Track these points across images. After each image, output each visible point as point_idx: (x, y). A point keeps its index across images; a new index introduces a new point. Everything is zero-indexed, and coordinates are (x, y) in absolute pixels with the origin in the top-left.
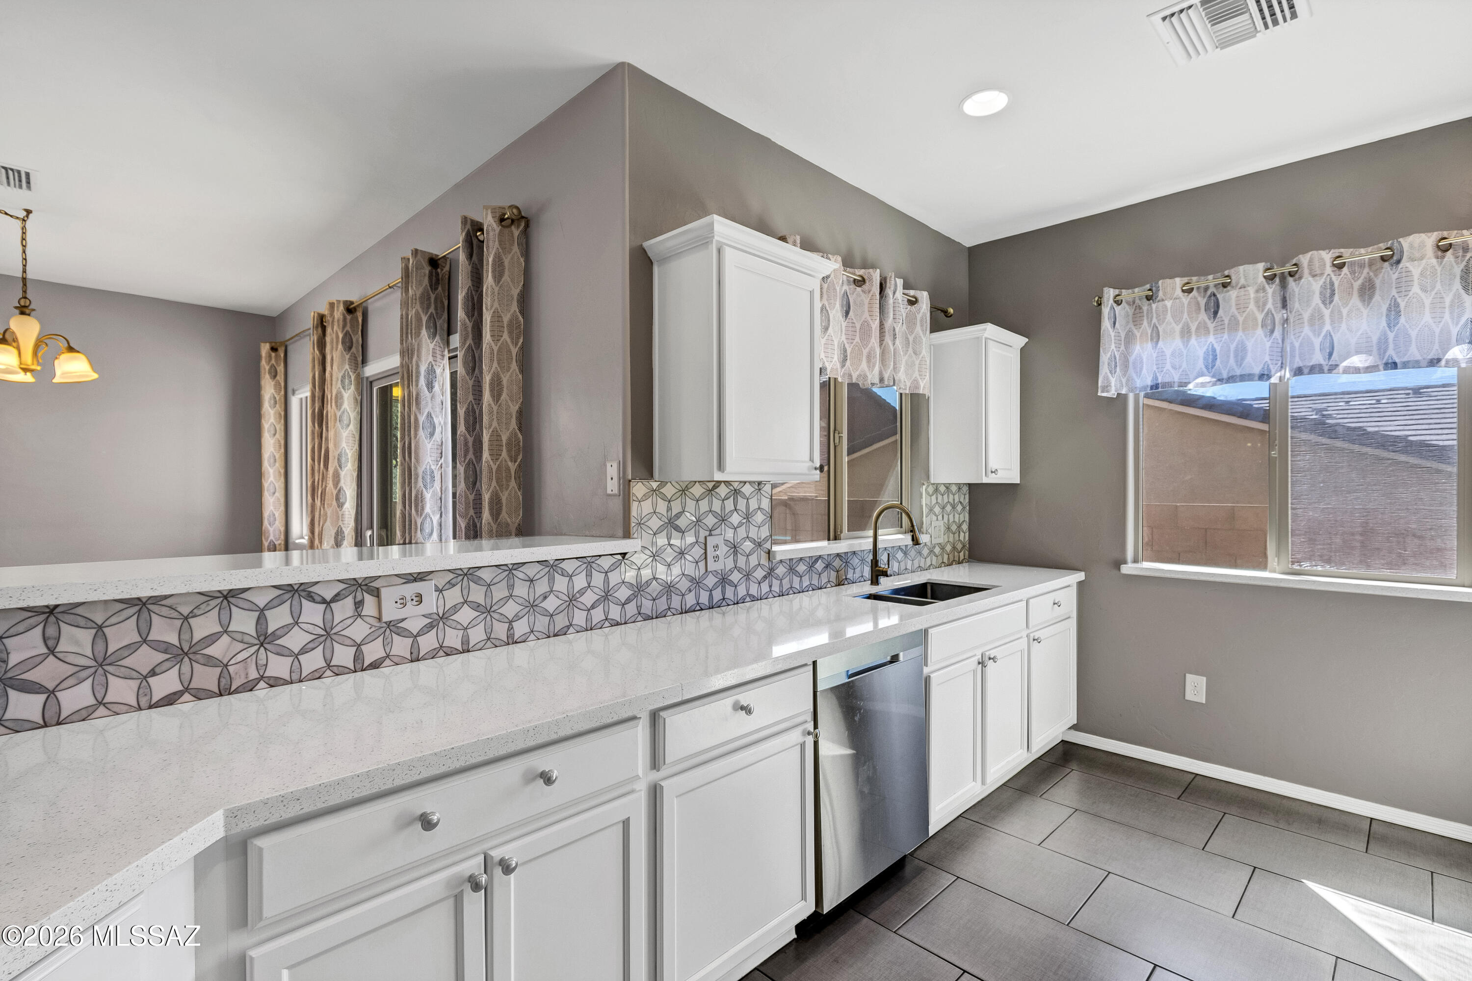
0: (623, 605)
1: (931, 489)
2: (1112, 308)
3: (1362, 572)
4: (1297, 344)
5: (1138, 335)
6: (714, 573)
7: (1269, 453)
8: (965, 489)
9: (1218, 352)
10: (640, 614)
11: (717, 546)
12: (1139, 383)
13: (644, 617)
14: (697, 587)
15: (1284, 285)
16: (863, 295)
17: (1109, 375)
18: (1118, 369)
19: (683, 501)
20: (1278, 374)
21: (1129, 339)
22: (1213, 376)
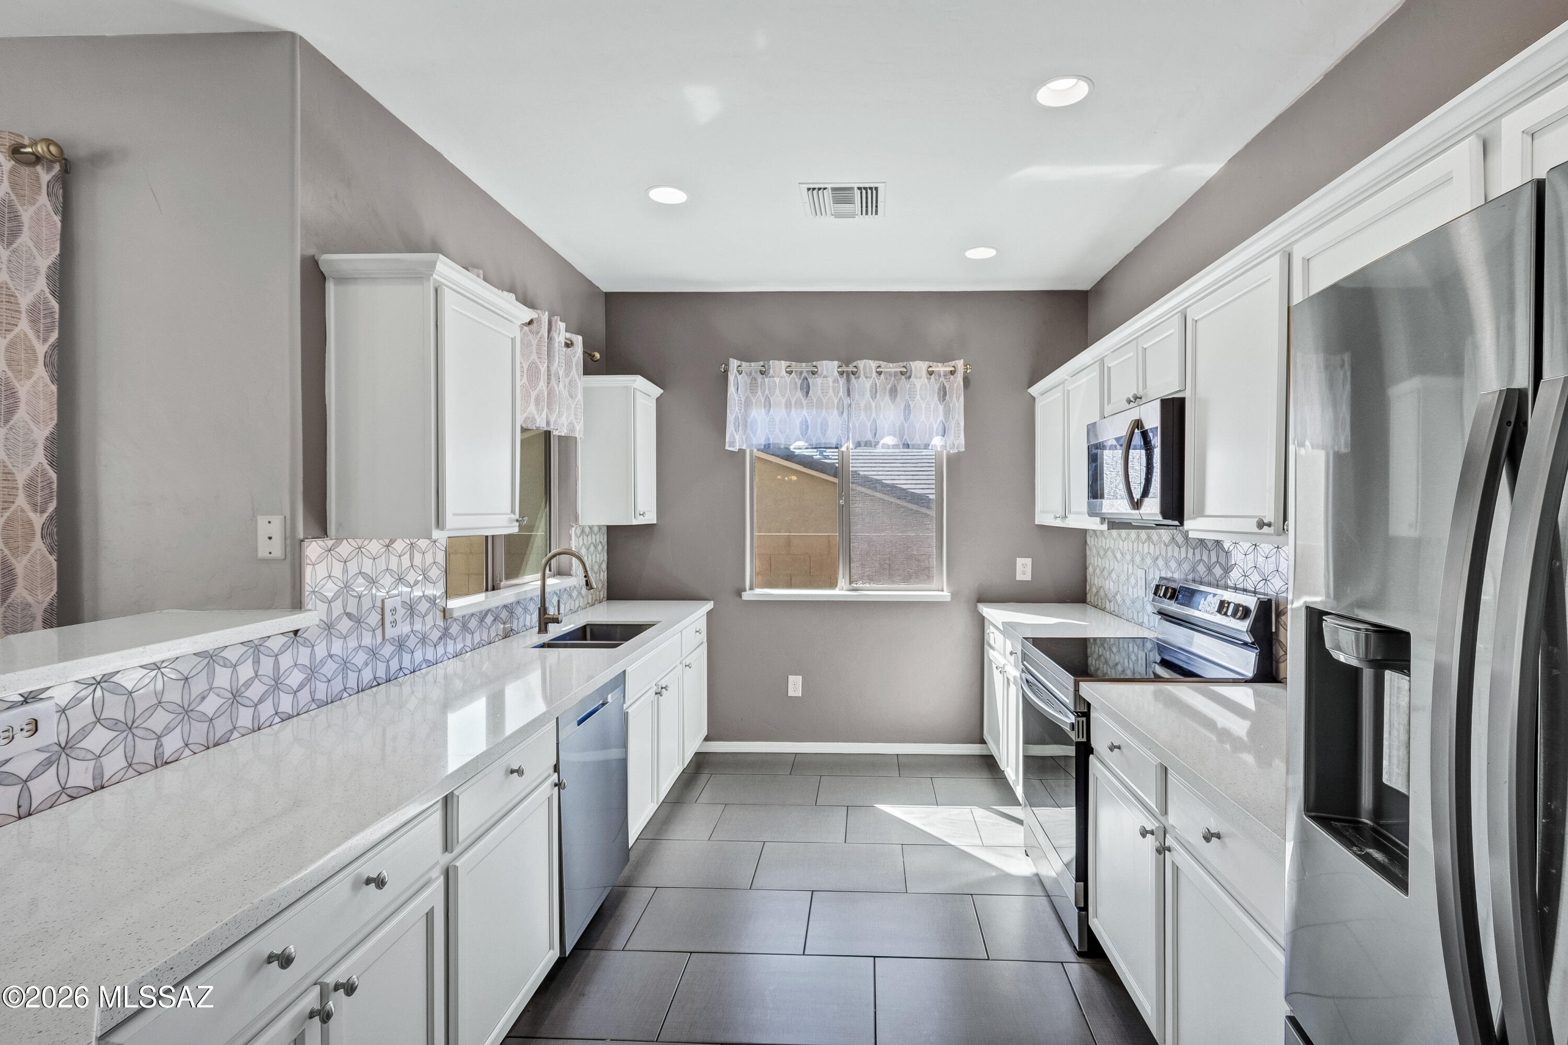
0: (295, 692)
1: (579, 532)
2: (736, 376)
3: (902, 586)
4: (857, 425)
5: (754, 401)
6: (391, 641)
7: (839, 501)
8: (605, 530)
9: (809, 422)
10: (313, 700)
11: (395, 609)
12: (755, 441)
13: (318, 704)
14: (374, 659)
15: (848, 380)
16: (531, 336)
17: (735, 432)
18: (740, 428)
19: (360, 560)
20: (846, 445)
21: (747, 404)
22: (806, 442)
